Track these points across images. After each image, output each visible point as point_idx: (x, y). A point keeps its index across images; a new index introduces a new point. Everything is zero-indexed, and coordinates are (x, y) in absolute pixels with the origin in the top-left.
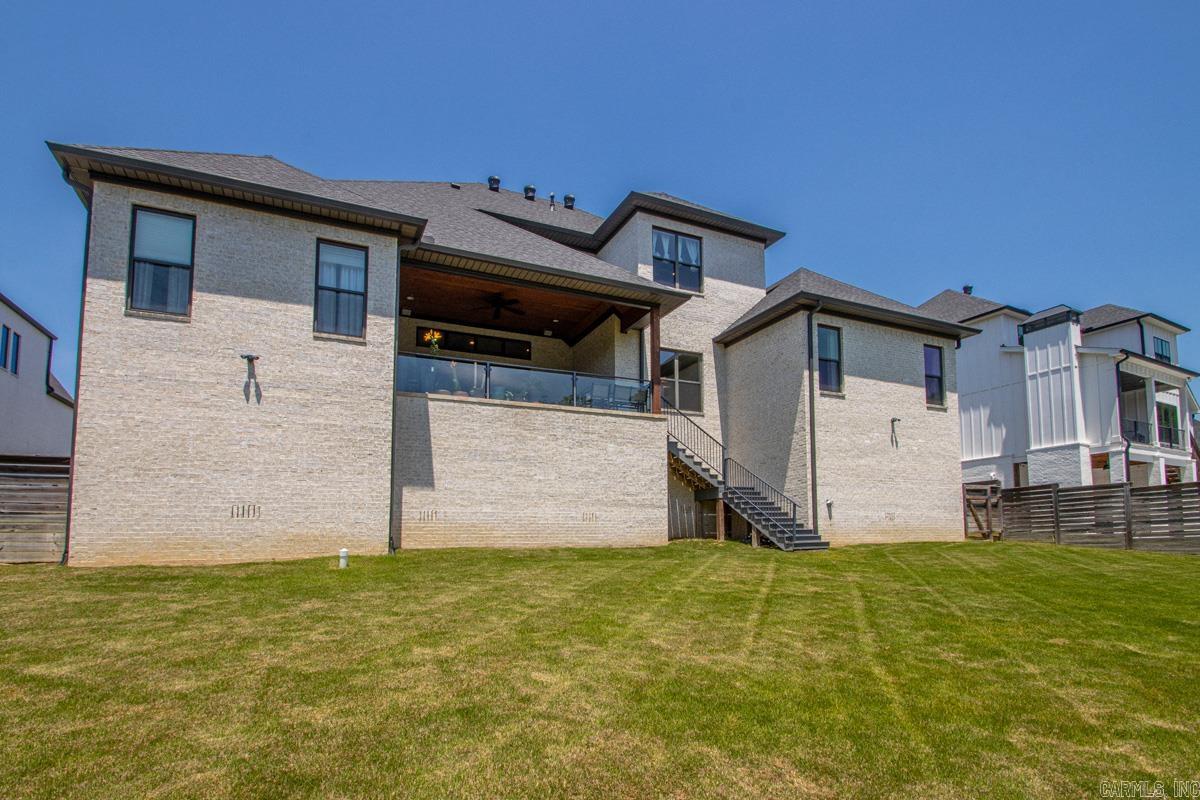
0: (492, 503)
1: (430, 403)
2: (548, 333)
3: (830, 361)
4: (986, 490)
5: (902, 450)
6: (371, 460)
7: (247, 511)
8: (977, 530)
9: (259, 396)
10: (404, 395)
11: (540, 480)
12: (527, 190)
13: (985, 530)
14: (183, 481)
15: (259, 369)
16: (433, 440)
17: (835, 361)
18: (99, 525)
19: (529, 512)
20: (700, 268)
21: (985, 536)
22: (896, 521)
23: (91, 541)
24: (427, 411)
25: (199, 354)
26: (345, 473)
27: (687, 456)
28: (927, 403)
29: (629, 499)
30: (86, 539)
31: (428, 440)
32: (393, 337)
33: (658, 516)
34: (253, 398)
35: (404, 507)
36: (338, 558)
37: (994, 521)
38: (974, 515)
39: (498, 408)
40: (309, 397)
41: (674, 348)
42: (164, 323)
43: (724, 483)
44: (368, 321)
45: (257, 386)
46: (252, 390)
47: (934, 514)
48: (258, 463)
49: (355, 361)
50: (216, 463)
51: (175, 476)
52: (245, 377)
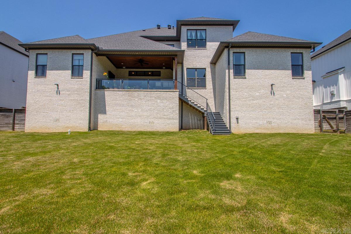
0: (122, 118)
1: (105, 92)
2: (164, 68)
3: (241, 65)
4: (336, 111)
5: (276, 96)
6: (84, 107)
7: (57, 120)
8: (330, 128)
9: (59, 93)
10: (99, 90)
11: (136, 112)
12: (169, 26)
13: (335, 128)
14: (45, 114)
15: (59, 87)
16: (106, 102)
17: (243, 65)
18: (30, 123)
19: (132, 121)
20: (206, 39)
21: (335, 131)
22: (273, 124)
23: (29, 127)
24: (104, 94)
25: (48, 85)
26: (78, 111)
27: (192, 103)
28: (292, 76)
29: (165, 117)
30: (28, 126)
31: (105, 102)
32: (89, 76)
33: (175, 122)
34: (58, 94)
35: (99, 119)
36: (68, 133)
37: (340, 125)
38: (328, 122)
39: (124, 92)
40: (70, 93)
41: (195, 67)
42: (41, 79)
43: (206, 111)
44: (83, 72)
45: (59, 91)
46: (58, 92)
47: (295, 122)
48: (59, 109)
49: (80, 83)
50: (51, 109)
51: (43, 112)
52: (56, 89)
